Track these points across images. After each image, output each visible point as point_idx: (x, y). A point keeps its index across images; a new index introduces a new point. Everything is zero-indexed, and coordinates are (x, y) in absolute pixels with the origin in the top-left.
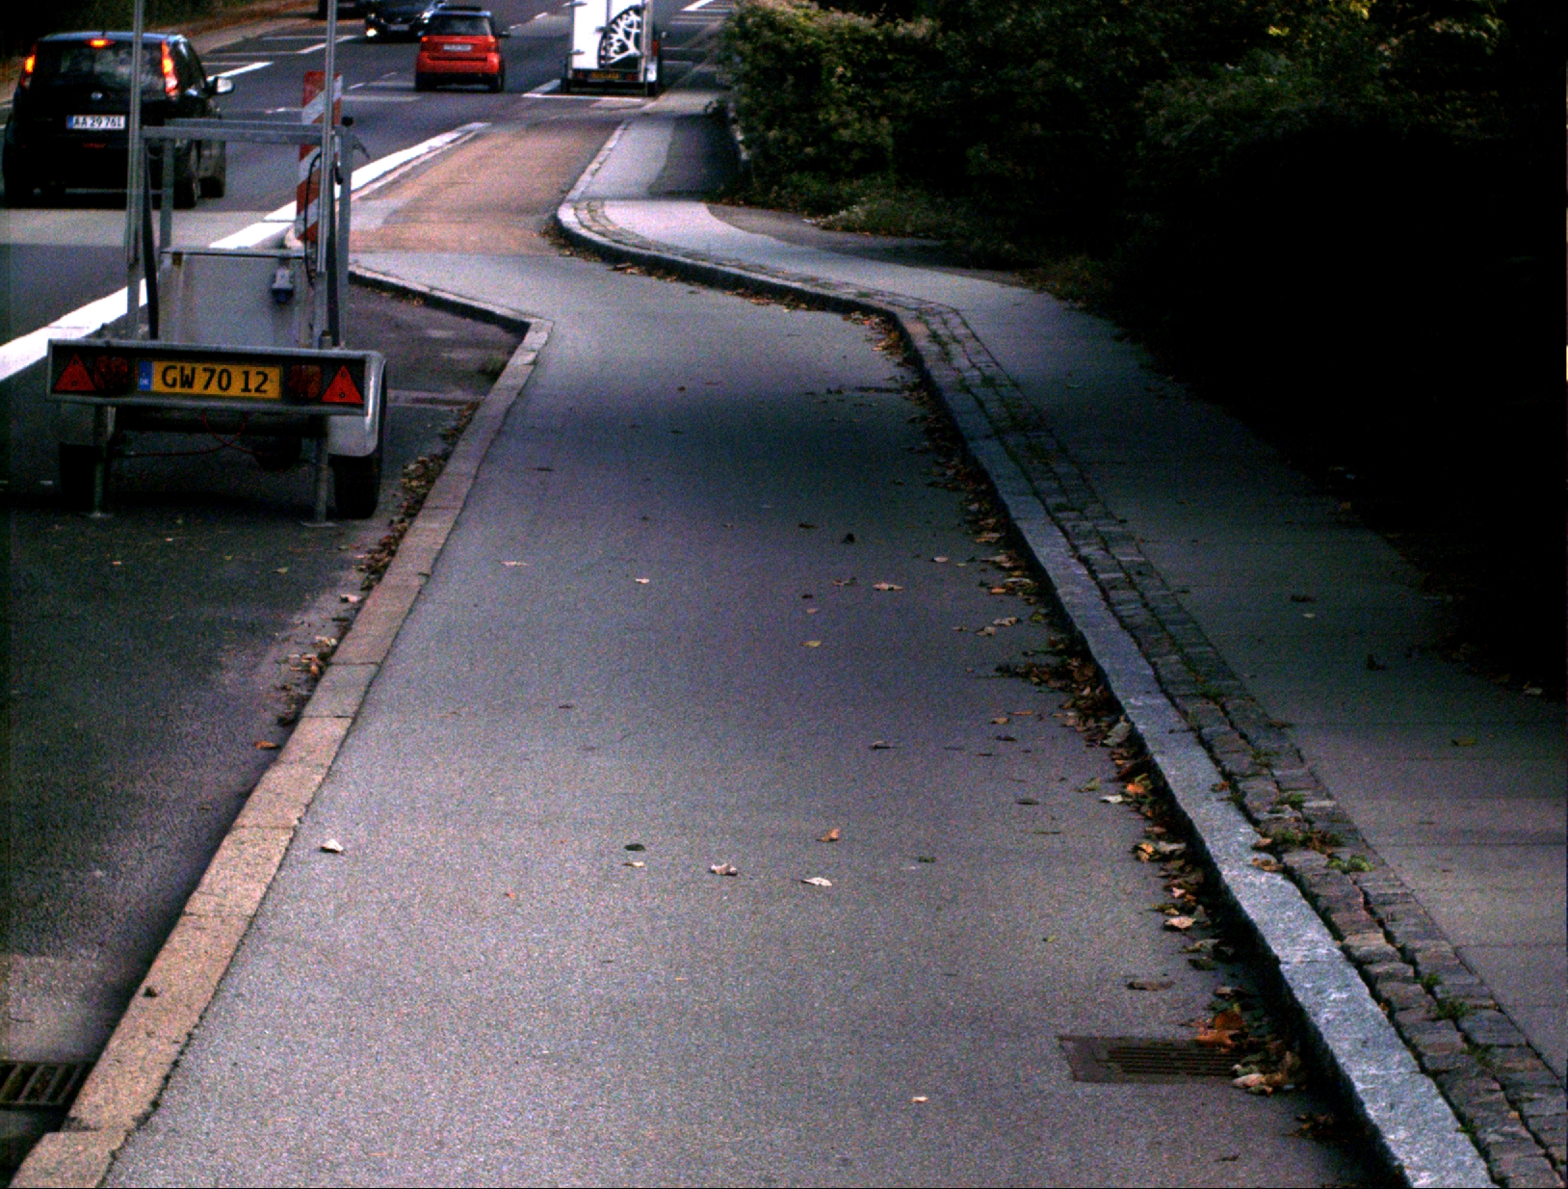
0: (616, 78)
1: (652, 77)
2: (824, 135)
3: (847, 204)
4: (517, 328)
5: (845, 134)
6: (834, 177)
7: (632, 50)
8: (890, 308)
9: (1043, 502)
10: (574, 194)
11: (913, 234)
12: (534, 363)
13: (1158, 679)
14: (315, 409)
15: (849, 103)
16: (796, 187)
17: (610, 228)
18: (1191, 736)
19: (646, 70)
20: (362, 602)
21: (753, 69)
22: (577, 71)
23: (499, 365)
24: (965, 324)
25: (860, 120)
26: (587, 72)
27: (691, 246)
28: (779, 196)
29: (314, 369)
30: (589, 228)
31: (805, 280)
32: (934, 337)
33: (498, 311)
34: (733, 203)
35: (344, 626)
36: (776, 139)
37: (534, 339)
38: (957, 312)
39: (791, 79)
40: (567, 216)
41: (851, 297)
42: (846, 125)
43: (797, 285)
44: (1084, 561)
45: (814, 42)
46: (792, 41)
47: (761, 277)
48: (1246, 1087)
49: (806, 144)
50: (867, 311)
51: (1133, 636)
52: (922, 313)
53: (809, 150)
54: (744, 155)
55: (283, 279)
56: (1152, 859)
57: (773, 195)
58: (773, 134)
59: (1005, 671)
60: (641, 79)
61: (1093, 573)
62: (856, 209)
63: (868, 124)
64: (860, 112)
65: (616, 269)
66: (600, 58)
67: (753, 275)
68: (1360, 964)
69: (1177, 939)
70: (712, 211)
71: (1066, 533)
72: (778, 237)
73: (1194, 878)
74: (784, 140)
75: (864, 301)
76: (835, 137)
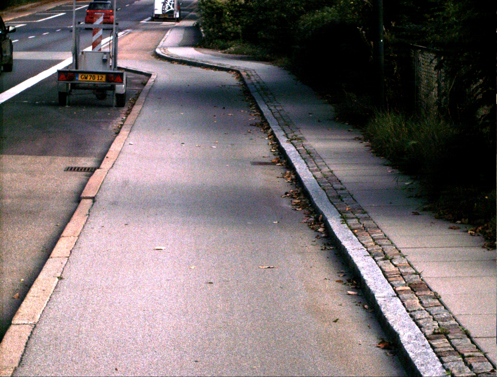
0: (167, 17)
1: (178, 16)
2: (224, 30)
3: (229, 47)
4: (149, 75)
5: (229, 29)
6: (227, 40)
7: (172, 9)
8: (238, 70)
9: (264, 101)
10: (159, 46)
11: (246, 54)
12: (154, 81)
13: (279, 124)
14: (112, 83)
15: (230, 22)
16: (217, 43)
17: (170, 53)
18: (282, 130)
19: (176, 14)
20: (126, 119)
21: (205, 13)
22: (156, 15)
23: (146, 82)
24: (255, 72)
25: (233, 26)
26: (159, 15)
27: (190, 57)
28: (213, 46)
29: (112, 75)
30: (164, 54)
31: (218, 64)
32: (247, 75)
33: (144, 72)
34: (201, 47)
35: (124, 121)
36: (211, 31)
37: (153, 77)
38: (254, 70)
39: (215, 15)
40: (158, 51)
41: (229, 67)
42: (230, 27)
43: (216, 65)
44: (270, 109)
45: (221, 6)
46: (216, 6)
47: (207, 64)
48: (278, 165)
49: (219, 32)
50: (233, 70)
51: (276, 119)
52: (245, 71)
53: (220, 34)
54: (204, 35)
55: (105, 57)
56: (271, 145)
57: (211, 45)
58: (211, 29)
59: (251, 125)
60: (174, 17)
61: (271, 111)
62: (232, 48)
63: (236, 27)
64: (233, 24)
65: (171, 63)
66: (163, 11)
67: (205, 63)
68: (298, 151)
69: (272, 153)
70: (195, 49)
71: (268, 106)
72: (212, 55)
73: (277, 146)
74: (214, 31)
75: (232, 68)
76: (227, 30)
